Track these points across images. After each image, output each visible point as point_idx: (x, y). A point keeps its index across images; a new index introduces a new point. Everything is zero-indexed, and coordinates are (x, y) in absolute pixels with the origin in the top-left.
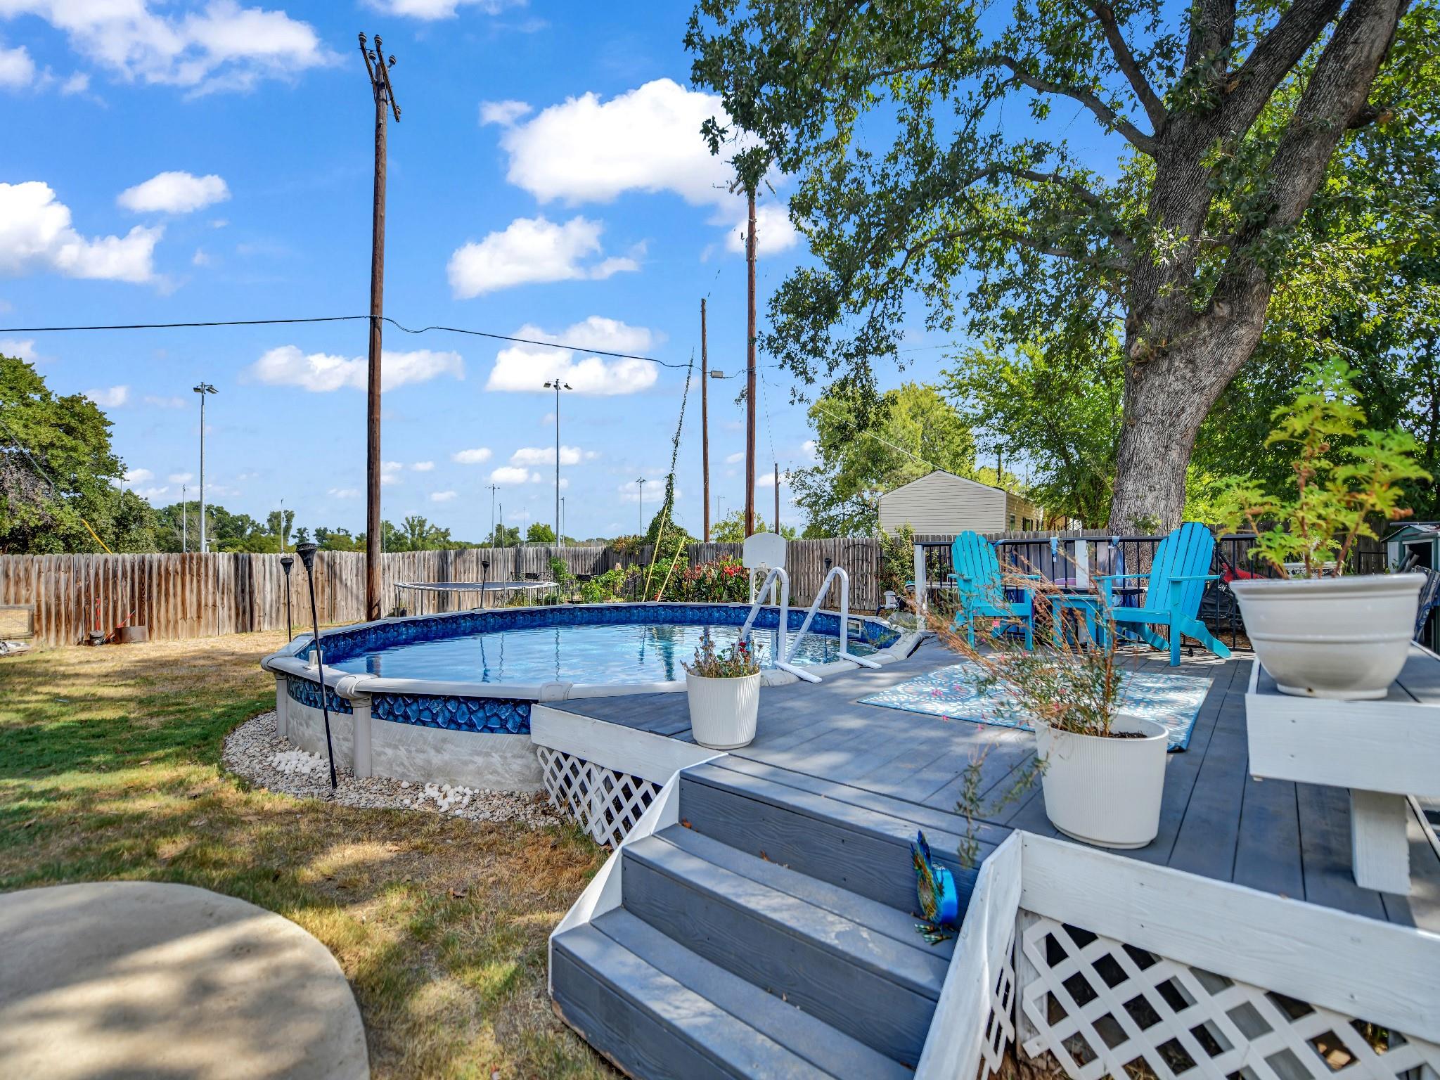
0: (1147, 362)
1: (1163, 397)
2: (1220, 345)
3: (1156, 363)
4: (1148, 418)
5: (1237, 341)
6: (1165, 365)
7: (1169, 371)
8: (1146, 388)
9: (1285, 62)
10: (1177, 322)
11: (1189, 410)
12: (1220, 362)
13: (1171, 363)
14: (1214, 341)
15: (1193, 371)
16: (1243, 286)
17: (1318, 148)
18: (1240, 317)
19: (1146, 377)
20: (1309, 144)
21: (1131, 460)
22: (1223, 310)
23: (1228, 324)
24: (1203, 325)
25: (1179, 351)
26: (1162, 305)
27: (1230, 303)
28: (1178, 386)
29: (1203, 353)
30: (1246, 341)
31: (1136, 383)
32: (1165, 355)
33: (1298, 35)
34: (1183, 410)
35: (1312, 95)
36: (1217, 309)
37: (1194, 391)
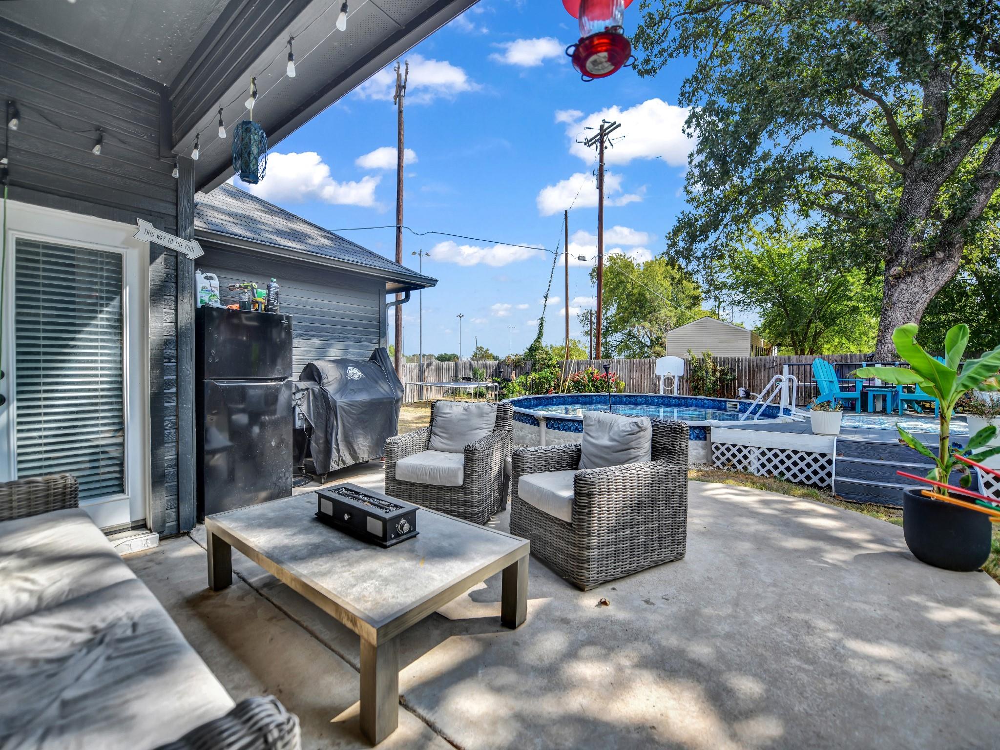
0: (900, 277)
1: (907, 295)
2: (938, 271)
3: (904, 278)
4: (900, 305)
5: (947, 270)
6: (909, 279)
7: (911, 282)
8: (899, 290)
9: (976, 140)
10: (915, 259)
11: (920, 302)
12: (938, 279)
13: (912, 278)
14: (935, 269)
15: (924, 283)
16: (951, 244)
17: (992, 183)
18: (949, 258)
19: (899, 285)
20: (987, 182)
21: (889, 324)
22: (940, 255)
23: (942, 262)
24: (929, 261)
25: (917, 273)
26: (908, 250)
27: (944, 252)
28: (916, 290)
29: (929, 274)
30: (950, 270)
31: (892, 287)
32: (909, 274)
33: (983, 128)
34: (918, 301)
35: (990, 158)
36: (937, 254)
37: (924, 292)
